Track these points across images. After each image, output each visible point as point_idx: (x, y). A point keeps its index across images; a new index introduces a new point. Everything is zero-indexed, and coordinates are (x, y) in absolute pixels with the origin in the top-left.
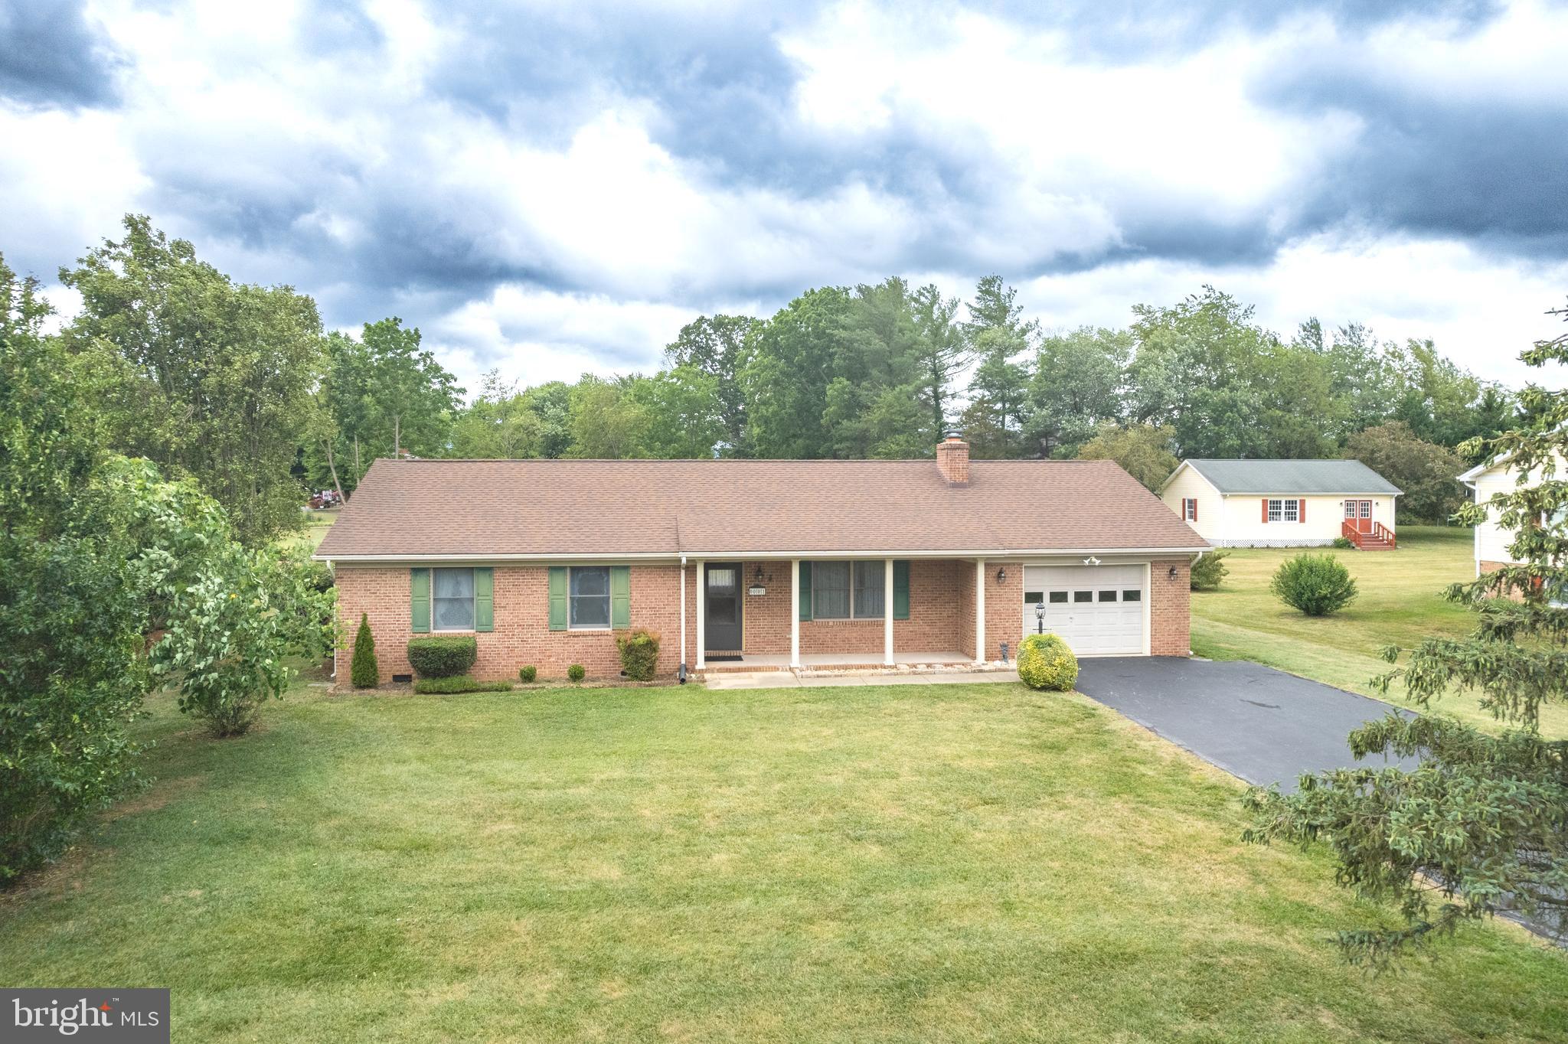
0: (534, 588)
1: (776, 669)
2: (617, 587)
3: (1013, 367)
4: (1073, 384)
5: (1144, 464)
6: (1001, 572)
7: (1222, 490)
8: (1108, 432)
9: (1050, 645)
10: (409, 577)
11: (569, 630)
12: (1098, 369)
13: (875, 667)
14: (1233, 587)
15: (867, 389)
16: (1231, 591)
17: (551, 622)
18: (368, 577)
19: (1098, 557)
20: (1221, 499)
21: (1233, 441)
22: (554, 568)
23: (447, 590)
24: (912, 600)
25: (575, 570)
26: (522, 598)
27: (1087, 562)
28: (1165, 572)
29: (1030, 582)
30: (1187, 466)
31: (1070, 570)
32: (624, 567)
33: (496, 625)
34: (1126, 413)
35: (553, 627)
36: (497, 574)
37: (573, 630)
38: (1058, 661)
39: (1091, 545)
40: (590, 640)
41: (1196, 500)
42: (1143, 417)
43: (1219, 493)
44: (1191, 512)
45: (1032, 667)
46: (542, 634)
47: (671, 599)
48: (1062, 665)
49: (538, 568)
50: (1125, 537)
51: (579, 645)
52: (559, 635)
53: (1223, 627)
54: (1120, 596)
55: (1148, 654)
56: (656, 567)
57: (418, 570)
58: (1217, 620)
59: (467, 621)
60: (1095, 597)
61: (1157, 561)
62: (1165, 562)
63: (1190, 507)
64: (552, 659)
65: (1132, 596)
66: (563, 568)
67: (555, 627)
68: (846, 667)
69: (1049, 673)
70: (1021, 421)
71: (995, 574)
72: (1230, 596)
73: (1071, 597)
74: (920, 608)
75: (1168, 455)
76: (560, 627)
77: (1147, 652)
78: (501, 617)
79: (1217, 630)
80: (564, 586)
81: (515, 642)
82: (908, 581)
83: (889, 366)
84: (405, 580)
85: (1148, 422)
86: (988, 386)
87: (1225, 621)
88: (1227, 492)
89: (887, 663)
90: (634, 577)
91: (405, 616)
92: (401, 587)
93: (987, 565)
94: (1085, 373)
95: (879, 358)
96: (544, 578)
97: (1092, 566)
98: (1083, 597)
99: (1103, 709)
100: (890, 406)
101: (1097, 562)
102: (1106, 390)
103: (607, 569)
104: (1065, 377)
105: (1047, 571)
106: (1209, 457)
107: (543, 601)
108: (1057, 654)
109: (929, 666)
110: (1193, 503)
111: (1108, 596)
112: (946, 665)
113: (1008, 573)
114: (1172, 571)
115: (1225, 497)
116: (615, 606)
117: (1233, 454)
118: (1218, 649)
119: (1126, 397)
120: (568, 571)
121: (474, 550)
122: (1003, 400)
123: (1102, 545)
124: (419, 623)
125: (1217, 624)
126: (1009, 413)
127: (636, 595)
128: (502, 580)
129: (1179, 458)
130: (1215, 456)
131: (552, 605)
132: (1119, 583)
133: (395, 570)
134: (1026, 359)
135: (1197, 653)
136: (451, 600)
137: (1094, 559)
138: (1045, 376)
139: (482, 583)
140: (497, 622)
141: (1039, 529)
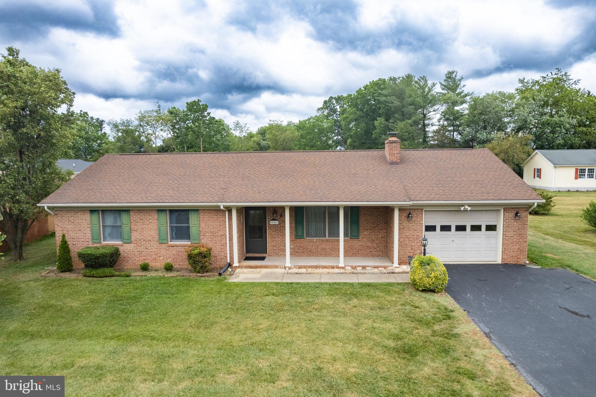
0: (150, 221)
1: (277, 267)
2: (193, 219)
3: (458, 111)
4: (484, 117)
5: (515, 152)
6: (409, 214)
7: (554, 164)
8: (499, 138)
9: (428, 264)
10: (89, 215)
11: (170, 243)
12: (496, 110)
13: (333, 267)
14: (558, 213)
15: (392, 123)
16: (556, 215)
17: (160, 239)
18: (69, 215)
19: (469, 205)
20: (554, 169)
21: (560, 141)
22: (160, 210)
23: (110, 220)
24: (361, 228)
25: (171, 211)
26: (144, 226)
27: (462, 208)
28: (512, 214)
29: (427, 220)
30: (537, 153)
31: (453, 212)
32: (196, 210)
33: (133, 240)
34: (509, 130)
35: (161, 241)
36: (132, 213)
37: (172, 243)
38: (433, 275)
39: (465, 198)
40: (180, 249)
41: (541, 169)
42: (518, 132)
43: (553, 165)
44: (538, 175)
45: (417, 278)
46: (155, 245)
47: (221, 227)
48: (436, 277)
49: (152, 210)
50: (488, 193)
51: (174, 251)
52: (164, 246)
53: (551, 241)
54: (483, 228)
55: (500, 262)
56: (213, 210)
57: (93, 211)
58: (547, 234)
59: (120, 237)
60: (468, 228)
61: (507, 208)
62: (512, 208)
63: (537, 172)
64: (161, 258)
65: (491, 228)
66: (165, 210)
67: (162, 241)
68: (316, 267)
69: (427, 282)
70: (460, 134)
71: (406, 215)
72: (555, 218)
73: (453, 228)
74: (366, 233)
75: (527, 148)
76: (164, 241)
77: (499, 261)
78: (135, 236)
79: (547, 242)
80: (165, 219)
81: (142, 249)
82: (358, 217)
83: (403, 112)
84: (87, 216)
85: (520, 134)
86: (447, 120)
87: (552, 235)
88: (556, 165)
89: (340, 266)
90: (202, 215)
91: (89, 235)
92: (86, 219)
93: (399, 210)
94: (490, 112)
95: (398, 110)
96: (155, 215)
97: (466, 211)
98: (461, 228)
99: (459, 311)
100: (402, 129)
101: (469, 209)
102: (500, 119)
103: (188, 210)
104: (481, 114)
105: (438, 212)
106: (549, 149)
107: (155, 227)
108: (433, 270)
109: (364, 267)
110: (539, 171)
111: (476, 228)
112: (375, 267)
113: (414, 214)
114: (516, 214)
115: (555, 167)
116: (193, 231)
117: (559, 147)
118: (546, 258)
119: (509, 123)
120: (168, 212)
121: (118, 201)
122: (453, 126)
123: (472, 198)
124: (96, 238)
125: (547, 237)
126: (456, 131)
127: (202, 225)
128: (134, 216)
129: (533, 150)
130: (552, 148)
131: (159, 230)
132: (483, 220)
133: (83, 211)
134: (464, 108)
135: (533, 261)
136: (113, 227)
137: (467, 207)
138: (471, 113)
139: (125, 217)
140: (133, 239)
141: (435, 188)
